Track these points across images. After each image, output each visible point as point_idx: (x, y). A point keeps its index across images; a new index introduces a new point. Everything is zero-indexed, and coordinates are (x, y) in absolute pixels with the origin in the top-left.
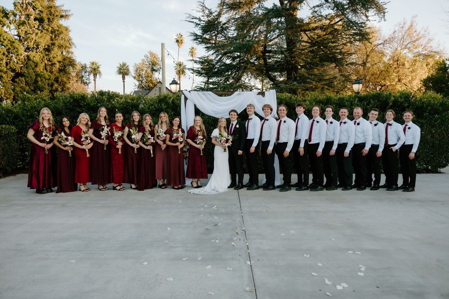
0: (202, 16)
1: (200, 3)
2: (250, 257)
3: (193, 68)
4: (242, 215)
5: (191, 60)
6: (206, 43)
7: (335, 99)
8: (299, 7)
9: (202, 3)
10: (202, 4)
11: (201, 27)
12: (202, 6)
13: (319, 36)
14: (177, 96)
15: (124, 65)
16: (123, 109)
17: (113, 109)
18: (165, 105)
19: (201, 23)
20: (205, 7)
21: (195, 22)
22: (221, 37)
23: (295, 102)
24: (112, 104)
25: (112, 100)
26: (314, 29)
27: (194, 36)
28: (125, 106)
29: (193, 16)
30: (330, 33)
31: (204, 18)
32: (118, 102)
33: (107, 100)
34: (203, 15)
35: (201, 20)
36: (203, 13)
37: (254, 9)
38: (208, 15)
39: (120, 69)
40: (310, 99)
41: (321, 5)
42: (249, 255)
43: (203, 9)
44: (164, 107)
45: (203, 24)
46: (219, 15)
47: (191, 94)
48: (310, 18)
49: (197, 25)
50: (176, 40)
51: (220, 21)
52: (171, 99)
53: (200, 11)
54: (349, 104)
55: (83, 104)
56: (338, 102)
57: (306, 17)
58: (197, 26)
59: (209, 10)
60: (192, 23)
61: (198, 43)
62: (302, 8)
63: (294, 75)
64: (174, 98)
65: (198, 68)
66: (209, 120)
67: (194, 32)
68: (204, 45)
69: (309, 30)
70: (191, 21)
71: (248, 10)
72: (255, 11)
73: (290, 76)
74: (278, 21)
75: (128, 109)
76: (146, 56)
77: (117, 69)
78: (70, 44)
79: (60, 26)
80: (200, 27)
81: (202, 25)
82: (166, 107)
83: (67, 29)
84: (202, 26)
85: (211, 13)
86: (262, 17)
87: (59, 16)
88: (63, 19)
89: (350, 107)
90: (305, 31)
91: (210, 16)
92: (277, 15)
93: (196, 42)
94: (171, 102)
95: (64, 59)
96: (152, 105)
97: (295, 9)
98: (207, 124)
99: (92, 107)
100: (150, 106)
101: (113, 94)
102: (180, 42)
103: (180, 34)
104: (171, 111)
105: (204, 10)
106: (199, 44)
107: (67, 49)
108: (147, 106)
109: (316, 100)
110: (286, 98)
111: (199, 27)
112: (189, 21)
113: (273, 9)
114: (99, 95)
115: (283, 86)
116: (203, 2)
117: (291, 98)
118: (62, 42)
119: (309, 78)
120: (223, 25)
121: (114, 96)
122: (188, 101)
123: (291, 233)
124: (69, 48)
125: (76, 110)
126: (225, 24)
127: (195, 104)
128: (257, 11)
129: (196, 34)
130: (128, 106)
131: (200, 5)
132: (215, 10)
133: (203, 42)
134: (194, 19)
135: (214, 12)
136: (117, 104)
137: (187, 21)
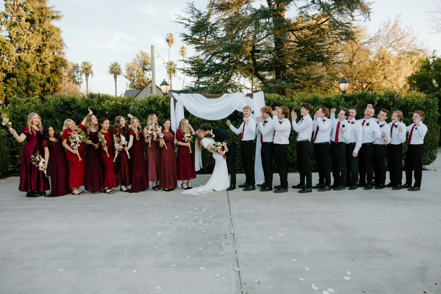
0: (192, 17)
1: (189, 5)
2: (238, 263)
3: (183, 68)
4: (231, 217)
6: (196, 44)
7: (322, 99)
8: (286, 8)
9: (191, 4)
10: (191, 6)
11: (191, 28)
12: (191, 7)
13: (306, 36)
14: (167, 98)
15: (116, 64)
16: (113, 111)
17: (103, 112)
18: (155, 107)
20: (195, 9)
22: (210, 37)
23: (282, 103)
24: (102, 106)
25: (102, 103)
26: (301, 29)
27: (184, 36)
28: (115, 108)
29: (182, 17)
30: (318, 32)
31: (194, 19)
32: (108, 104)
33: (97, 103)
35: (191, 21)
36: (193, 14)
37: (243, 10)
39: (112, 68)
40: (297, 99)
41: (307, 6)
42: (237, 260)
43: (192, 10)
44: (154, 109)
45: (193, 25)
46: (209, 15)
47: (180, 97)
48: (297, 19)
50: (166, 39)
51: (209, 22)
52: (161, 101)
53: (190, 12)
54: (335, 104)
55: (74, 107)
56: (325, 102)
57: (293, 17)
58: (187, 26)
59: (198, 11)
60: (181, 24)
61: (188, 43)
62: (289, 9)
63: (282, 74)
64: (164, 100)
65: (189, 68)
66: (199, 122)
67: (184, 33)
68: (194, 46)
69: (297, 30)
71: (236, 10)
72: (244, 11)
73: (279, 75)
74: (266, 21)
75: (118, 111)
76: (137, 56)
77: (109, 69)
78: (61, 45)
79: (51, 27)
80: (189, 28)
82: (156, 109)
83: (58, 30)
85: (200, 14)
86: (250, 18)
87: (51, 17)
88: (54, 20)
89: (336, 107)
90: (292, 31)
92: (265, 16)
93: (186, 43)
94: (161, 103)
95: (56, 60)
96: (142, 107)
97: (283, 10)
98: (197, 125)
99: (82, 109)
100: (140, 108)
101: (103, 96)
102: (170, 41)
103: (170, 34)
104: (161, 113)
105: (194, 11)
107: (58, 50)
108: (137, 108)
109: (304, 100)
110: (274, 98)
112: (179, 22)
113: (260, 10)
114: (90, 97)
115: (271, 85)
116: (192, 3)
117: (279, 98)
118: (53, 43)
119: (296, 77)
120: (212, 26)
121: (105, 99)
122: (177, 103)
123: (279, 236)
124: (61, 49)
125: (67, 112)
126: (214, 24)
127: (184, 107)
128: (245, 11)
130: (119, 109)
131: (189, 6)
132: (204, 11)
133: (192, 42)
134: (183, 20)
135: (204, 13)
136: (107, 106)
137: (176, 22)
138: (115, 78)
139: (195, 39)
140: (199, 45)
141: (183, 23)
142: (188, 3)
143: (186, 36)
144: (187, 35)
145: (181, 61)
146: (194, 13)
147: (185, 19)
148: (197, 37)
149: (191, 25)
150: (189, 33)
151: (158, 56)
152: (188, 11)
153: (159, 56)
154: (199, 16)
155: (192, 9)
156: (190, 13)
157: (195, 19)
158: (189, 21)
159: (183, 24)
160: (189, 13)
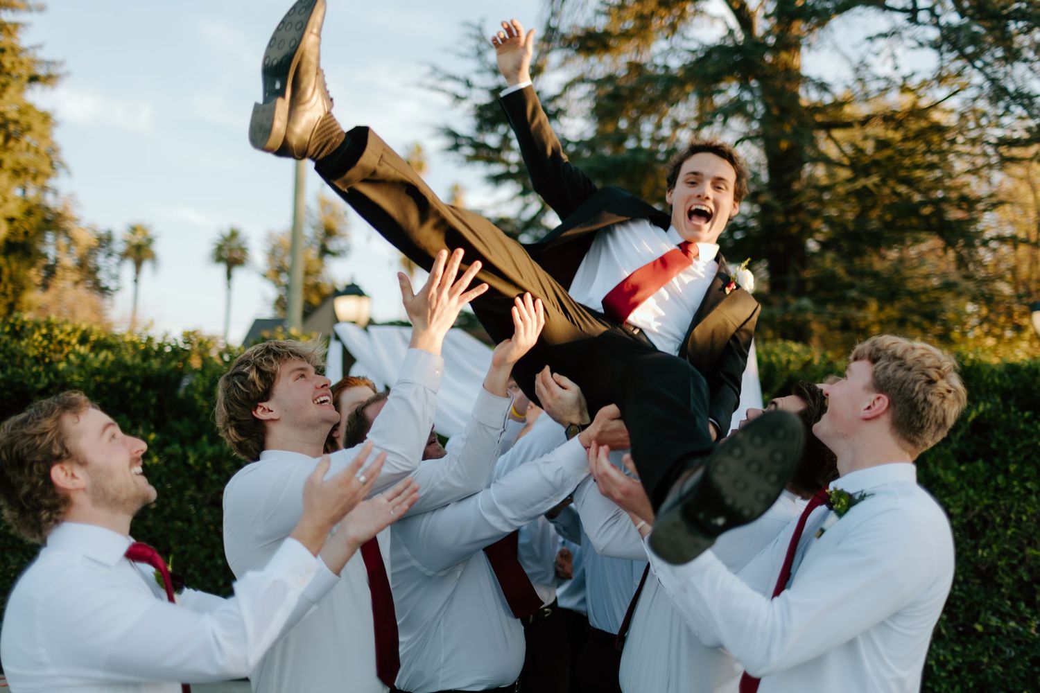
1: (468, 30)
8: (813, 39)
10: (474, 32)
12: (475, 37)
13: (882, 144)
15: (234, 234)
19: (472, 94)
21: (449, 89)
26: (865, 121)
27: (447, 137)
29: (444, 72)
30: (920, 135)
35: (474, 86)
39: (220, 248)
47: (368, 339)
48: (847, 86)
57: (837, 78)
62: (823, 46)
69: (847, 125)
71: (632, 54)
72: (659, 61)
78: (51, 164)
79: (26, 109)
83: (46, 118)
87: (26, 78)
88: (37, 87)
90: (828, 127)
95: (29, 212)
107: (40, 180)
118: (25, 158)
119: (852, 286)
124: (48, 176)
126: (556, 97)
130: (129, 384)
131: (469, 33)
136: (76, 371)
138: (229, 276)
139: (484, 146)
140: (498, 169)
141: (444, 91)
142: (467, 24)
143: (453, 134)
144: (458, 134)
147: (454, 78)
148: (492, 140)
149: (473, 99)
150: (465, 124)
152: (463, 49)
155: (478, 45)
156: (471, 59)
157: (488, 80)
158: (469, 84)
159: (444, 93)
160: (466, 56)
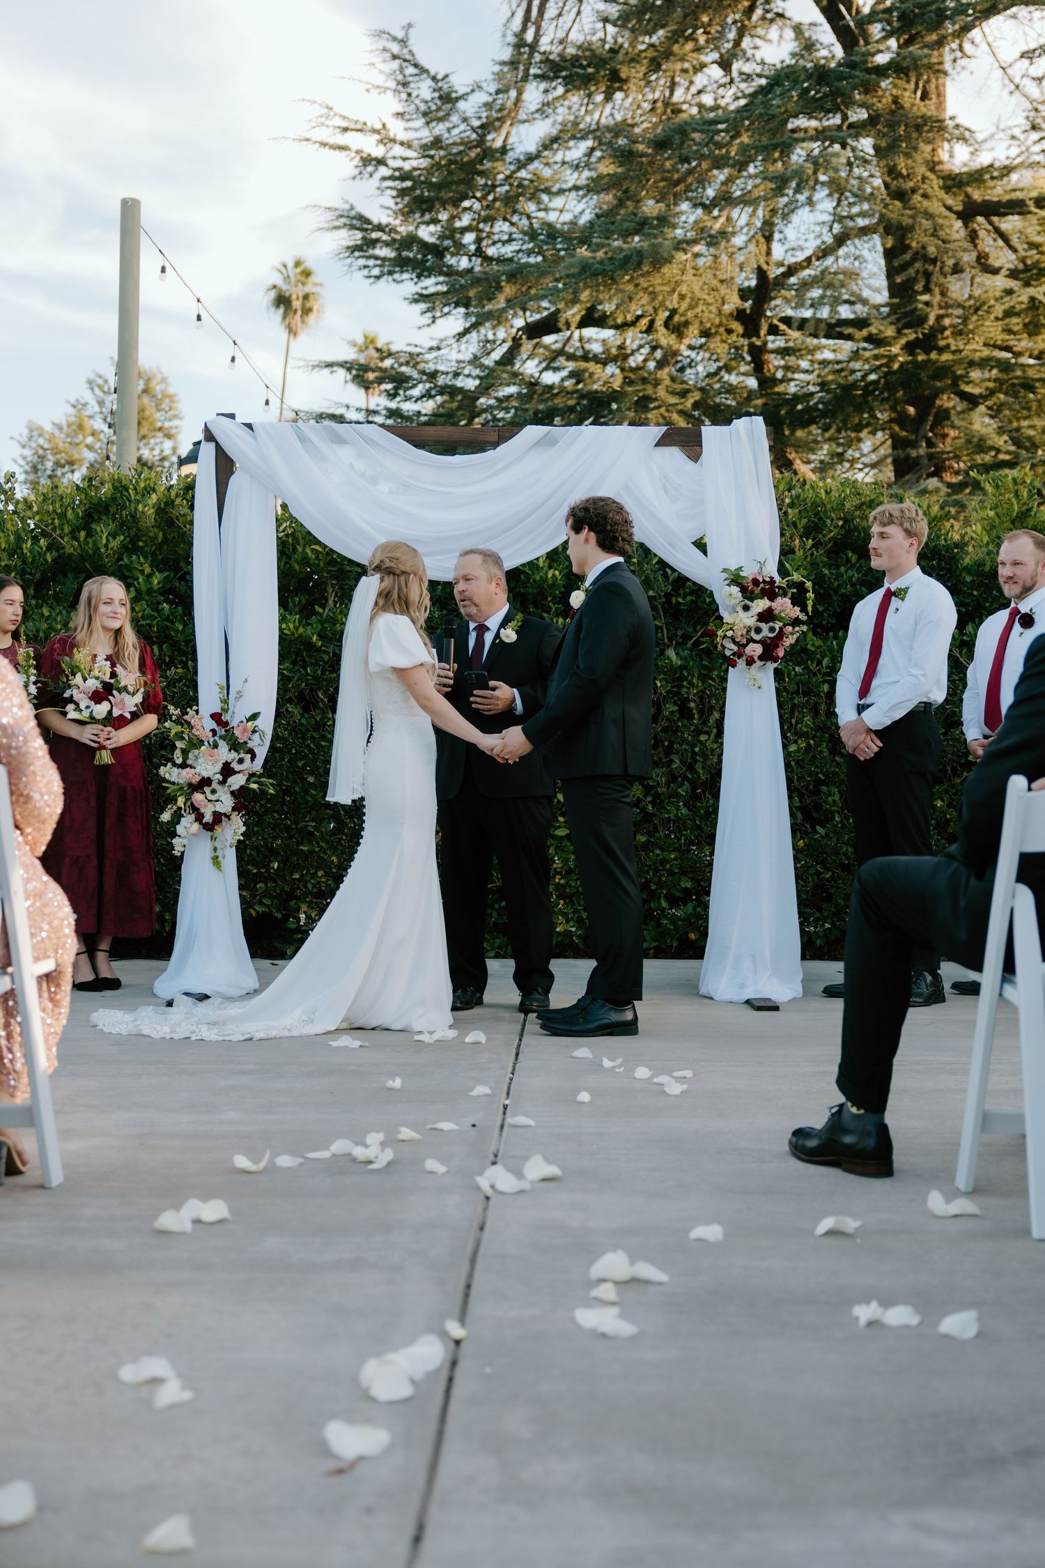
0: (400, 115)
3: (338, 412)
5: (329, 365)
6: (422, 270)
9: (394, 39)
10: (395, 48)
11: (392, 178)
12: (395, 57)
18: (113, 535)
19: (390, 154)
20: (416, 66)
21: (354, 147)
22: (506, 237)
27: (352, 227)
29: (344, 118)
34: (401, 110)
35: (393, 141)
36: (404, 96)
37: (700, 92)
38: (434, 108)
43: (400, 77)
44: (106, 546)
45: (405, 159)
47: (255, 438)
49: (365, 166)
50: (273, 294)
51: (500, 143)
53: (387, 89)
57: (993, 129)
58: (370, 169)
59: (434, 78)
60: (337, 152)
61: (376, 271)
62: (966, 69)
65: (375, 412)
67: (352, 208)
68: (408, 285)
69: (1015, 206)
70: (332, 141)
73: (912, 453)
80: (384, 179)
81: (399, 163)
82: (123, 546)
84: (399, 169)
85: (448, 99)
90: (992, 211)
91: (441, 114)
93: (366, 267)
94: (151, 512)
102: (296, 304)
104: (148, 570)
105: (410, 79)
106: (378, 277)
111: (378, 175)
112: (324, 145)
116: (400, 35)
120: (519, 169)
126: (531, 158)
128: (716, 100)
129: (361, 218)
131: (385, 50)
132: (471, 82)
133: (401, 264)
134: (349, 134)
135: (468, 90)
137: (308, 140)
139: (417, 242)
140: (437, 283)
141: (348, 149)
142: (381, 33)
143: (364, 225)
144: (368, 221)
145: (327, 371)
146: (409, 95)
147: (361, 128)
149: (391, 163)
150: (380, 207)
151: (163, 270)
152: (378, 80)
153: (168, 269)
154: (439, 109)
155: (401, 70)
156: (390, 93)
157: (416, 130)
159: (344, 153)
